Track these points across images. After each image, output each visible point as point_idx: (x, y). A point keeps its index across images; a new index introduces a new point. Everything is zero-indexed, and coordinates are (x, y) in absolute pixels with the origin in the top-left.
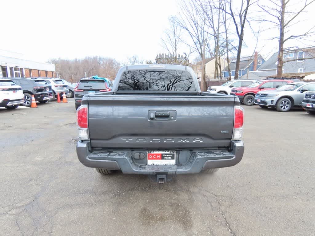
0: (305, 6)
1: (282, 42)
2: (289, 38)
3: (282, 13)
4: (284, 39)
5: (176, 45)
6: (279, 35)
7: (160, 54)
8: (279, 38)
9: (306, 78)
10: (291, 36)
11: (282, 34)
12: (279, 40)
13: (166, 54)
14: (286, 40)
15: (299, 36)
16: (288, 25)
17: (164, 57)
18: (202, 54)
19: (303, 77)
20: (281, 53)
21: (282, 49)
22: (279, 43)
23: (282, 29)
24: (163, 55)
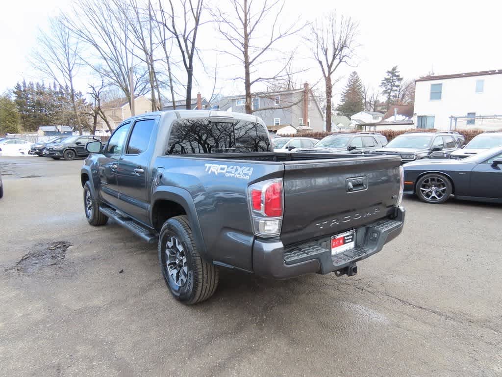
0: (271, 42)
1: (248, 85)
2: (257, 81)
3: (246, 46)
4: (251, 82)
5: (70, 71)
6: (245, 76)
7: (24, 83)
8: (245, 78)
9: (279, 132)
10: (258, 77)
11: (247, 74)
12: (245, 81)
13: (38, 83)
14: (253, 82)
15: (266, 79)
16: (253, 64)
17: (35, 89)
18: (128, 91)
19: (275, 131)
20: (248, 99)
21: (250, 93)
22: (244, 85)
23: (247, 67)
24: (32, 84)
